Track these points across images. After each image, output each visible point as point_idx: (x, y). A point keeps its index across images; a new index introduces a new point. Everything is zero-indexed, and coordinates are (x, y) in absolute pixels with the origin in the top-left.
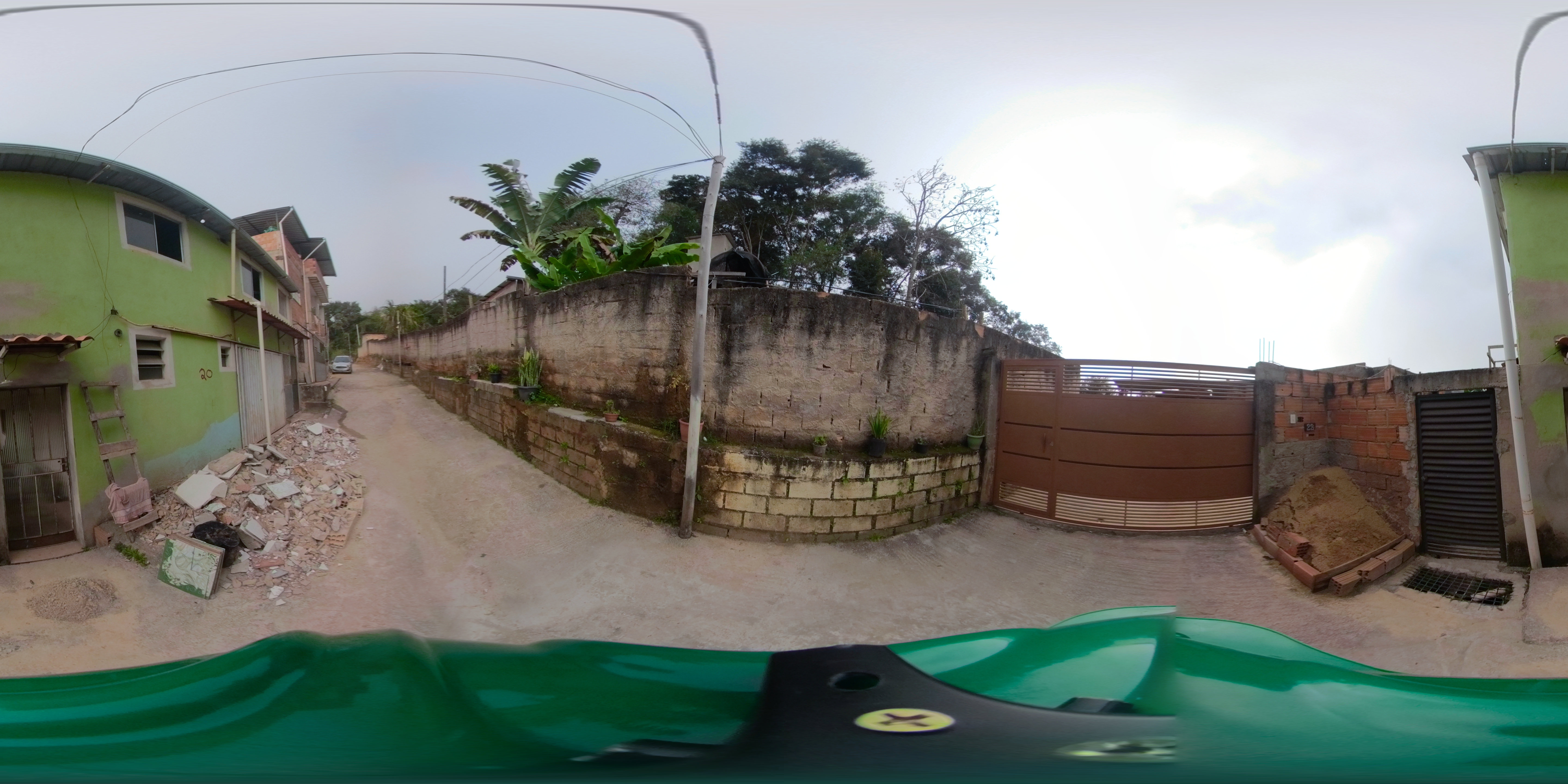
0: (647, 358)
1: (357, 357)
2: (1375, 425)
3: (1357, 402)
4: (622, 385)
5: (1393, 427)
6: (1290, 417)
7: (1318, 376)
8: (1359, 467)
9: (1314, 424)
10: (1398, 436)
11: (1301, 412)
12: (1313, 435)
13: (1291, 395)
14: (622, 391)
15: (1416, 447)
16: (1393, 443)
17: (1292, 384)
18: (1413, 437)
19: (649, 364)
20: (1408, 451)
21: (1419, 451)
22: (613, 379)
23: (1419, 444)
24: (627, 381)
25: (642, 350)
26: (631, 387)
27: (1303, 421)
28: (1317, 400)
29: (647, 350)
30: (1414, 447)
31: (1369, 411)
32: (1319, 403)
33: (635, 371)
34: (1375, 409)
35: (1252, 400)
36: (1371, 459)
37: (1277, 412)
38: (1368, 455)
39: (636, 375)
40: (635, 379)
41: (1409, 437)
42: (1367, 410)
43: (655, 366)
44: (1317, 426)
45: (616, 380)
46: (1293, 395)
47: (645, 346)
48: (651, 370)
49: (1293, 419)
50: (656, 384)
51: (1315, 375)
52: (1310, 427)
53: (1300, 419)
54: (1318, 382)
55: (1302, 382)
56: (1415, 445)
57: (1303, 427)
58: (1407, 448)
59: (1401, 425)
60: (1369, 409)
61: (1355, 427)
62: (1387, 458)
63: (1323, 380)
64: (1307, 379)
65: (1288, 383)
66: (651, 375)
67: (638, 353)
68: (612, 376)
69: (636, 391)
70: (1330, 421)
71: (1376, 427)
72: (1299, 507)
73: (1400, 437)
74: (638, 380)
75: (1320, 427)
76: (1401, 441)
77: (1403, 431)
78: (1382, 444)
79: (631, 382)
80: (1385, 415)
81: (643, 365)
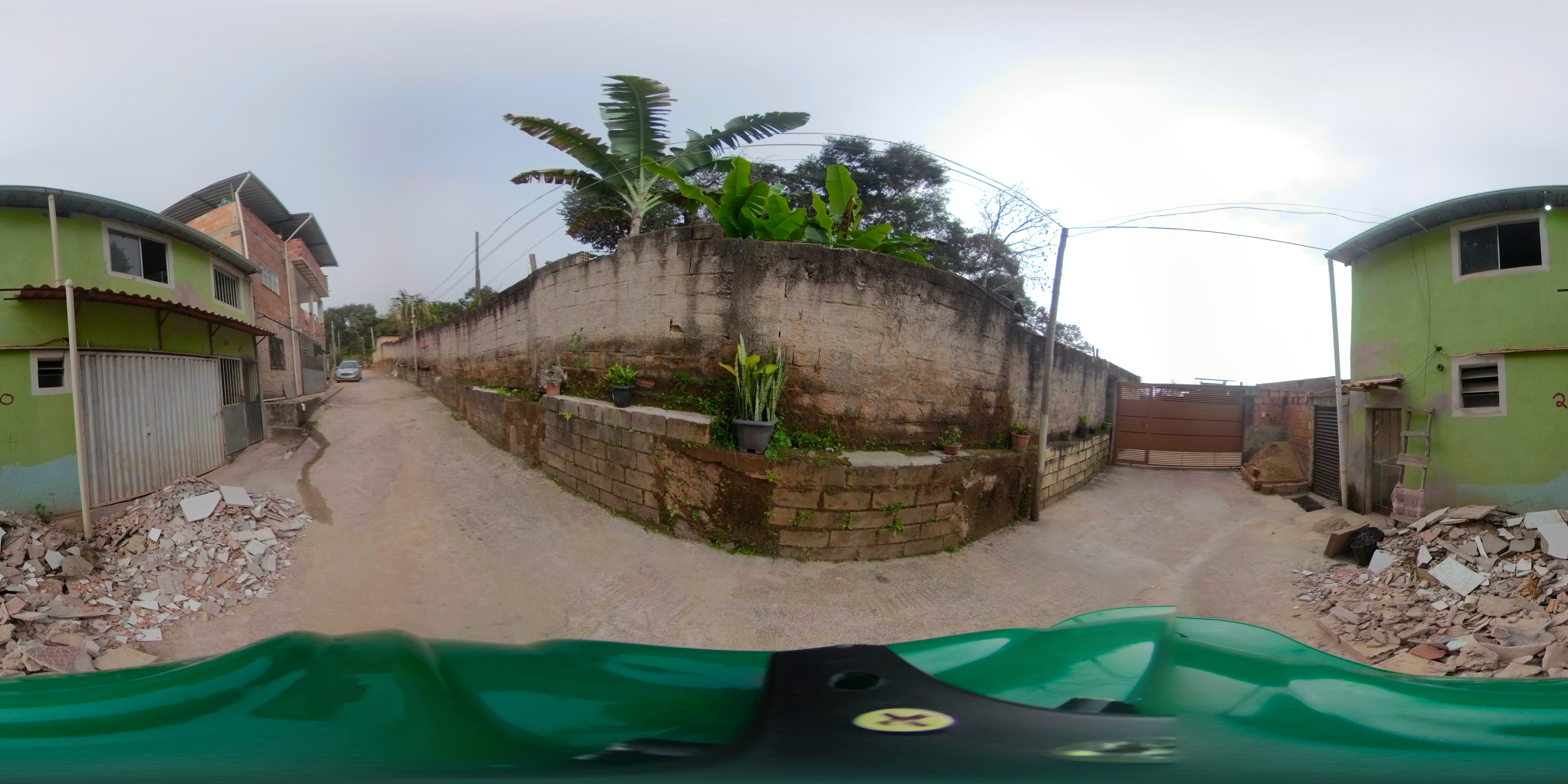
0: (982, 381)
1: (372, 362)
2: (1300, 420)
3: (1295, 407)
4: (954, 410)
5: (1306, 422)
11: (1268, 411)
12: (1275, 424)
13: (1263, 403)
14: (954, 416)
17: (1264, 397)
19: (983, 387)
22: (943, 404)
24: (960, 405)
25: (978, 373)
26: (964, 411)
27: (1269, 416)
28: (1278, 405)
29: (983, 374)
32: (1280, 407)
33: (970, 394)
34: (1301, 412)
35: (1243, 405)
37: (1254, 411)
39: (971, 399)
40: (968, 403)
42: (1298, 412)
43: (988, 390)
45: (947, 404)
47: (981, 369)
48: (984, 393)
49: (1263, 414)
50: (987, 406)
52: (1274, 420)
53: (1267, 415)
54: (1279, 396)
55: (1269, 396)
57: (1269, 419)
59: (1309, 421)
64: (1273, 394)
65: (1262, 396)
66: (984, 398)
67: (974, 375)
68: (941, 399)
69: (969, 416)
70: (1284, 417)
73: (1309, 427)
74: (972, 404)
75: (1279, 420)
77: (1309, 424)
79: (964, 406)
80: (1304, 415)
81: (978, 388)
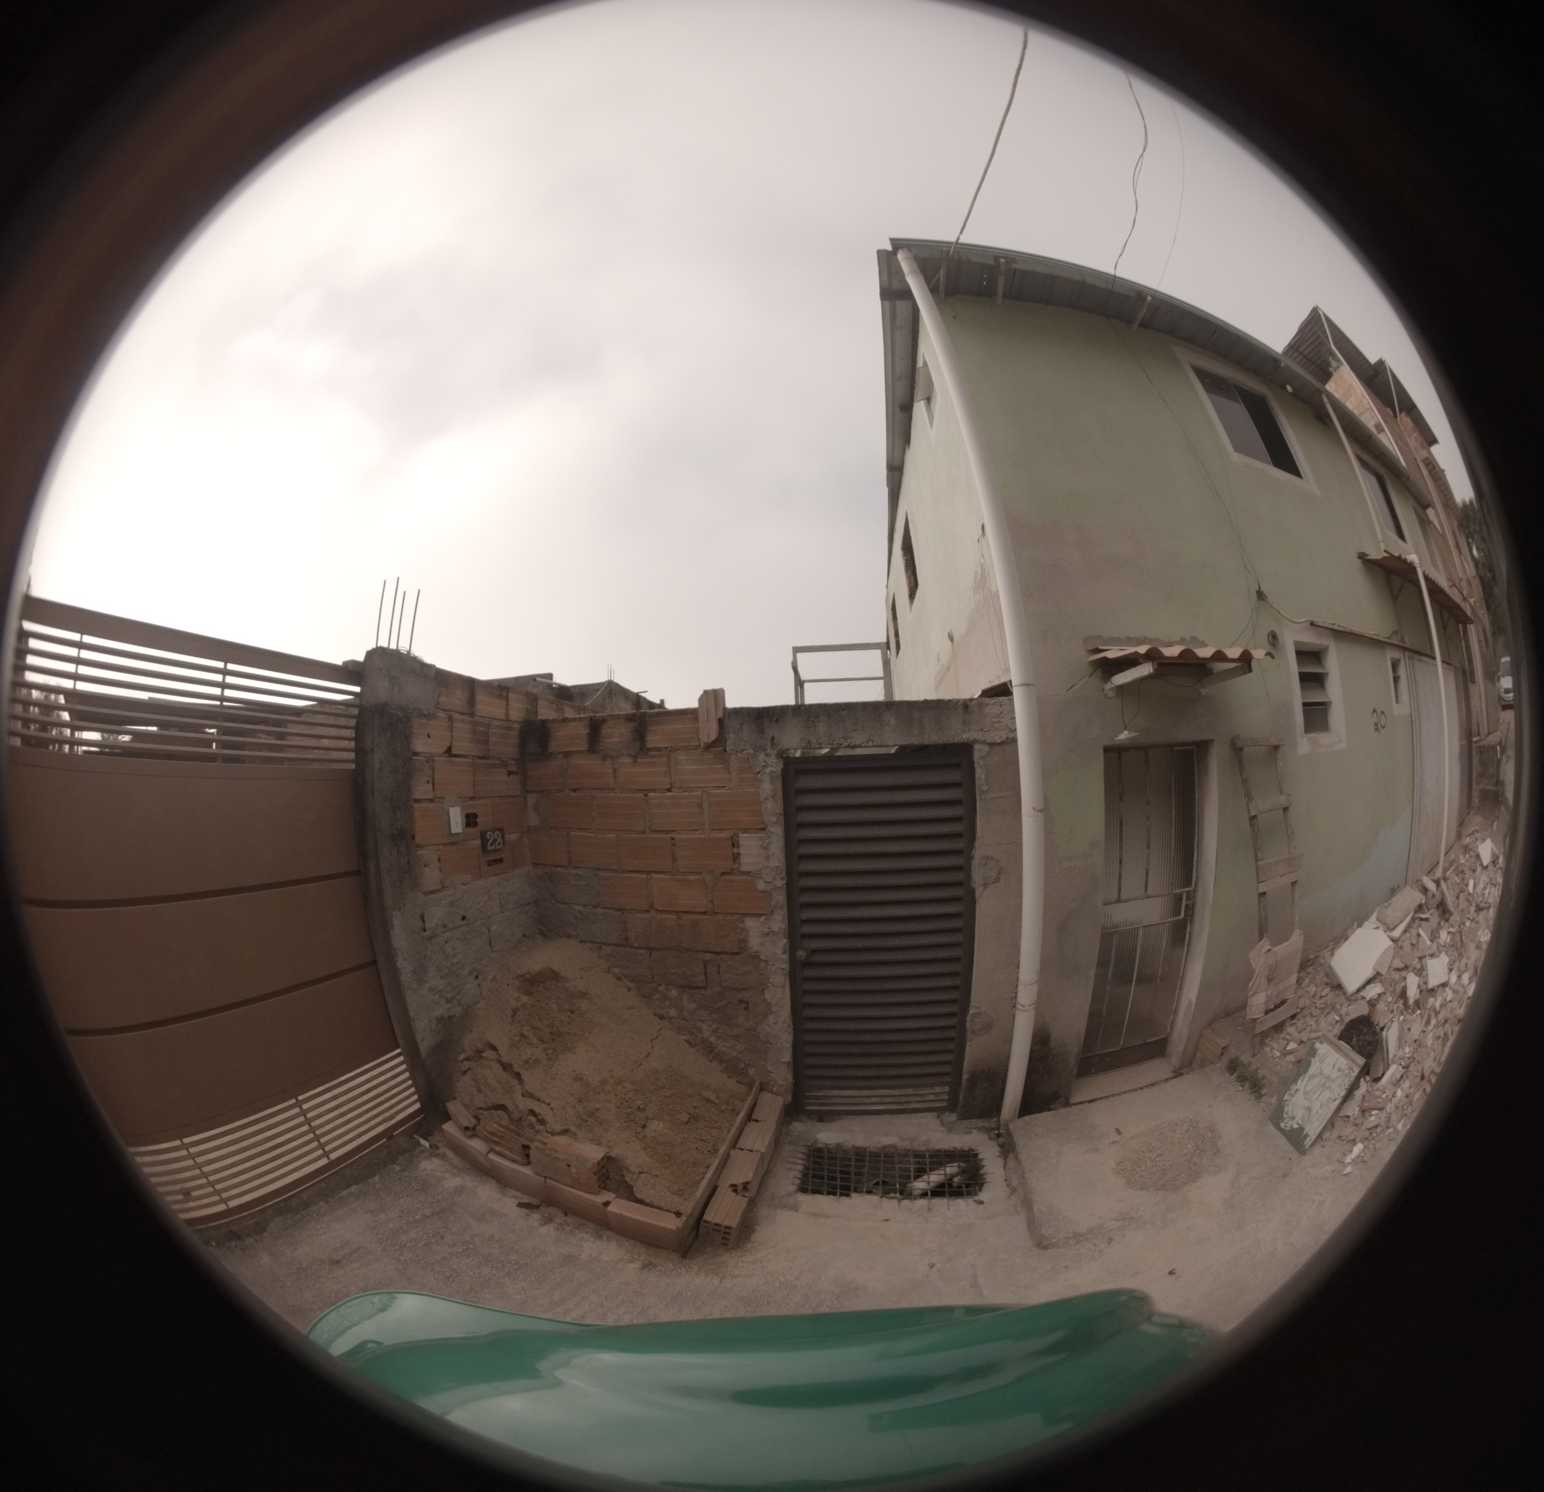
2: (668, 832)
3: (615, 771)
5: (722, 835)
6: (448, 813)
7: (507, 699)
8: (627, 939)
9: (502, 831)
10: (736, 857)
11: (472, 799)
12: (501, 860)
13: (449, 751)
15: (784, 882)
16: (723, 874)
17: (450, 718)
18: (778, 859)
20: (765, 892)
21: (791, 890)
23: (791, 874)
27: (476, 824)
28: (504, 764)
30: (780, 883)
31: (651, 794)
32: (510, 773)
34: (669, 790)
35: (352, 766)
36: (660, 916)
37: (416, 801)
38: (652, 907)
41: (768, 858)
42: (646, 791)
44: (507, 837)
46: (454, 752)
49: (456, 818)
51: (500, 697)
52: (495, 841)
53: (470, 820)
54: (507, 715)
55: (472, 714)
56: (782, 879)
57: (478, 842)
58: (761, 885)
59: (746, 831)
60: (654, 791)
61: (612, 836)
62: (705, 913)
63: (517, 711)
64: (487, 707)
65: (441, 714)
70: (534, 820)
71: (673, 835)
72: (527, 1062)
73: (743, 860)
75: (513, 837)
76: (744, 868)
77: (749, 844)
78: (692, 877)
80: (700, 806)
